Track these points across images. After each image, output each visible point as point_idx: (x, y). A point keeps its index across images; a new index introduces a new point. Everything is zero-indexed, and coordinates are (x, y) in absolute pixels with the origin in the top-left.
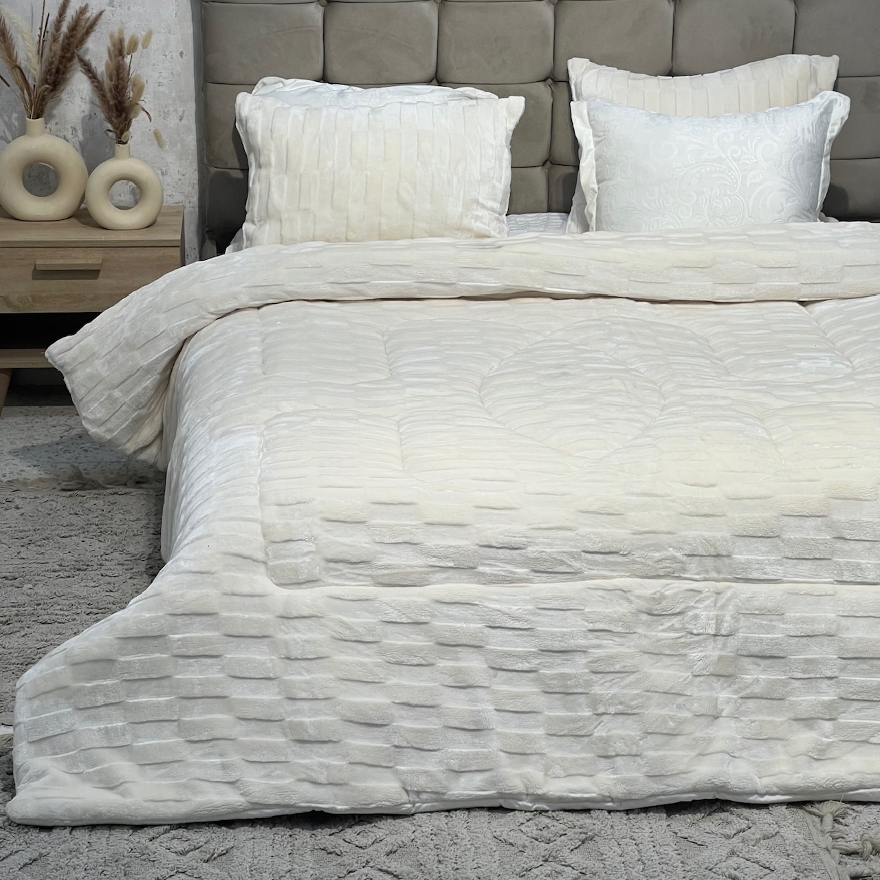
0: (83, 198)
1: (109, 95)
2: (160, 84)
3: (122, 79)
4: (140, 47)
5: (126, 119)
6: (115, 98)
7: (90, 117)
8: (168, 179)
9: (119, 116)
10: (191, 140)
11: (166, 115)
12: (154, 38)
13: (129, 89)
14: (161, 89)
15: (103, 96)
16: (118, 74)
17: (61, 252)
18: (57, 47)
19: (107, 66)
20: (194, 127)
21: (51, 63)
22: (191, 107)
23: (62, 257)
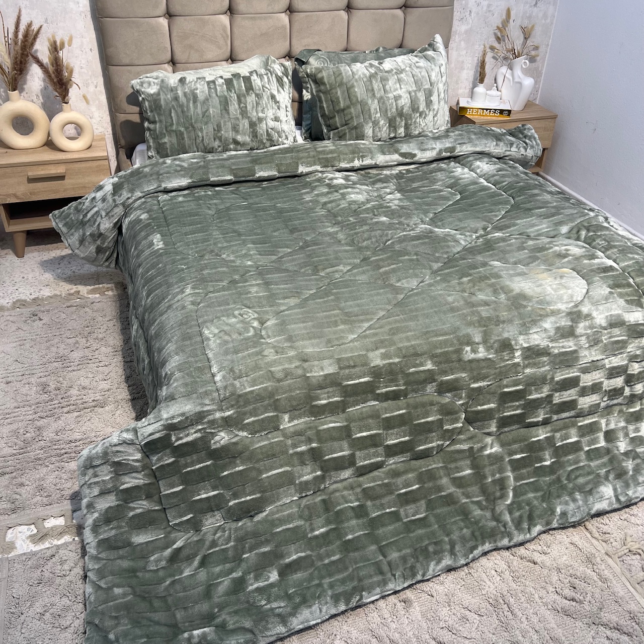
0: (49, 135)
1: (53, 76)
2: (81, 68)
3: (60, 65)
4: (66, 45)
5: (66, 89)
6: (57, 77)
7: (45, 88)
8: (94, 121)
9: (61, 88)
10: (103, 98)
11: (87, 85)
12: (74, 41)
13: (65, 71)
14: (83, 70)
15: (49, 76)
16: (56, 63)
17: (42, 167)
18: (18, 48)
19: (49, 59)
20: (104, 91)
21: (16, 58)
22: (101, 80)
23: (42, 170)
